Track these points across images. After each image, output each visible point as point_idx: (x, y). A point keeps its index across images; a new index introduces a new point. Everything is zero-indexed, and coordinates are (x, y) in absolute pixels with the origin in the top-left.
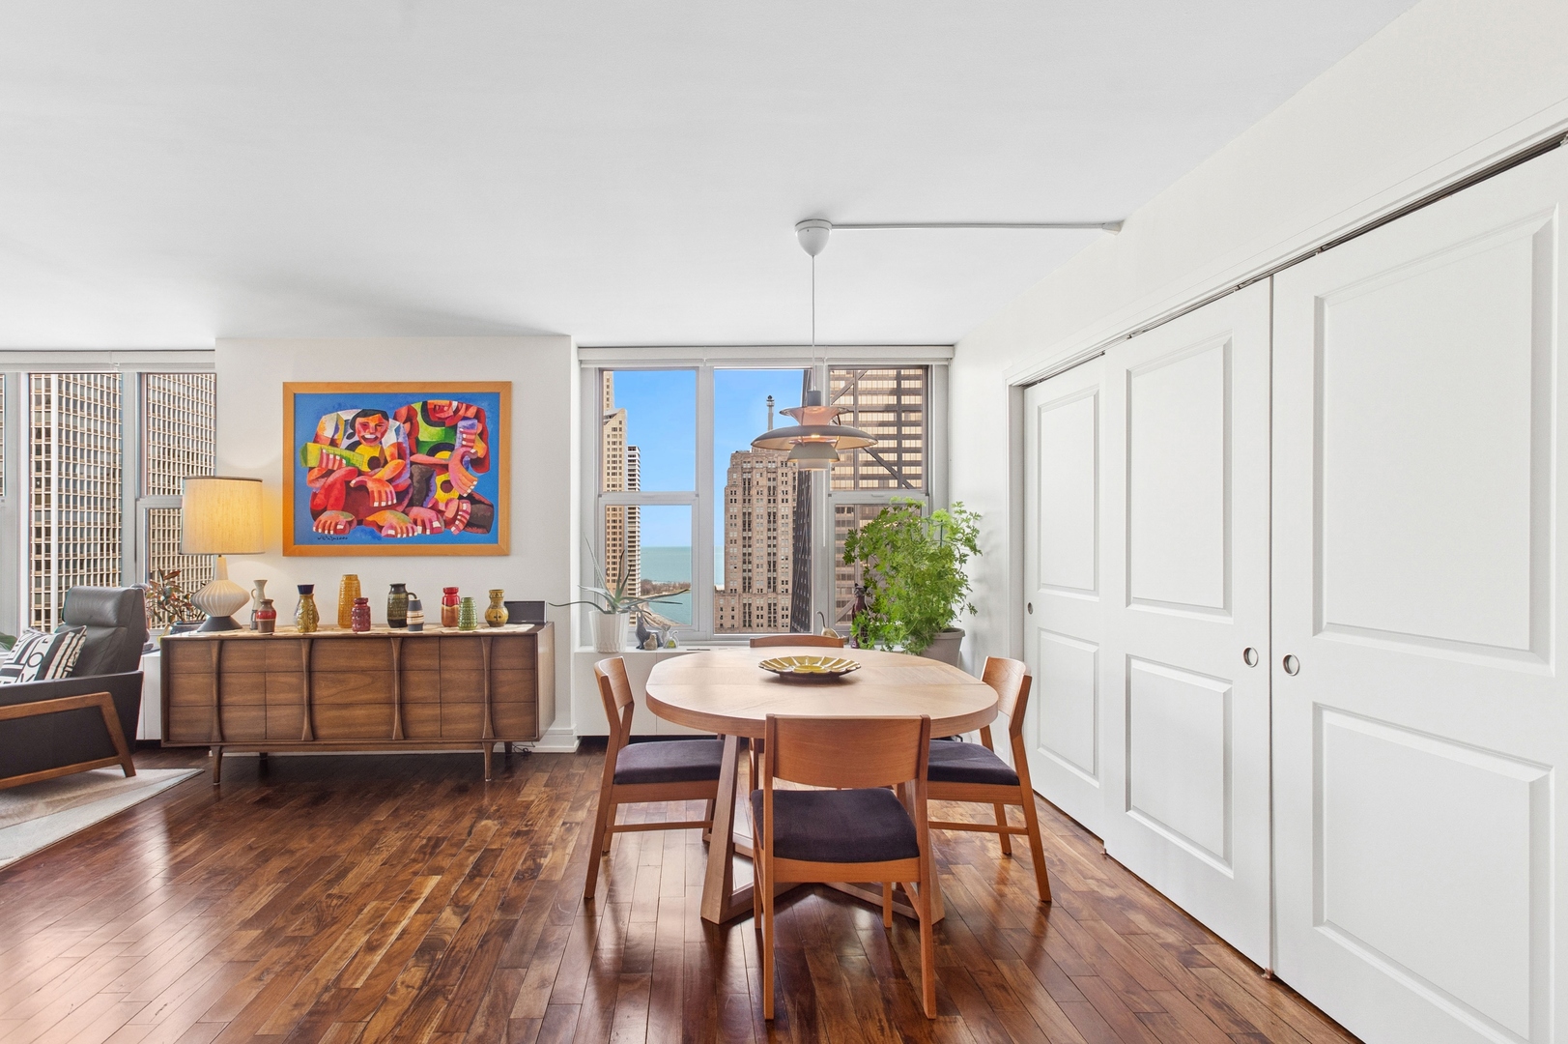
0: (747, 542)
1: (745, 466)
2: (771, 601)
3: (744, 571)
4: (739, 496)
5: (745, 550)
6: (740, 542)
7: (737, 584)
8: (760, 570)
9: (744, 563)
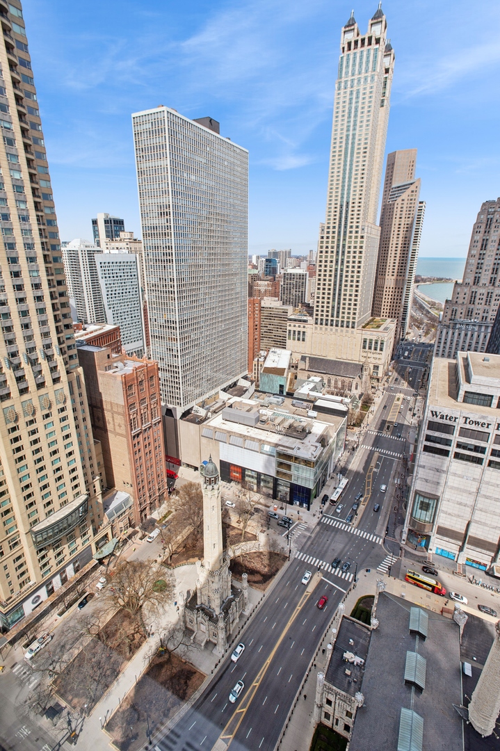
0: (482, 256)
1: (490, 210)
2: (490, 291)
3: (476, 273)
4: (482, 230)
5: (479, 261)
6: (477, 256)
7: (470, 280)
8: (487, 273)
9: (477, 268)
